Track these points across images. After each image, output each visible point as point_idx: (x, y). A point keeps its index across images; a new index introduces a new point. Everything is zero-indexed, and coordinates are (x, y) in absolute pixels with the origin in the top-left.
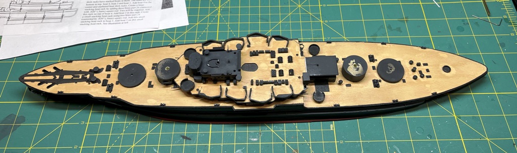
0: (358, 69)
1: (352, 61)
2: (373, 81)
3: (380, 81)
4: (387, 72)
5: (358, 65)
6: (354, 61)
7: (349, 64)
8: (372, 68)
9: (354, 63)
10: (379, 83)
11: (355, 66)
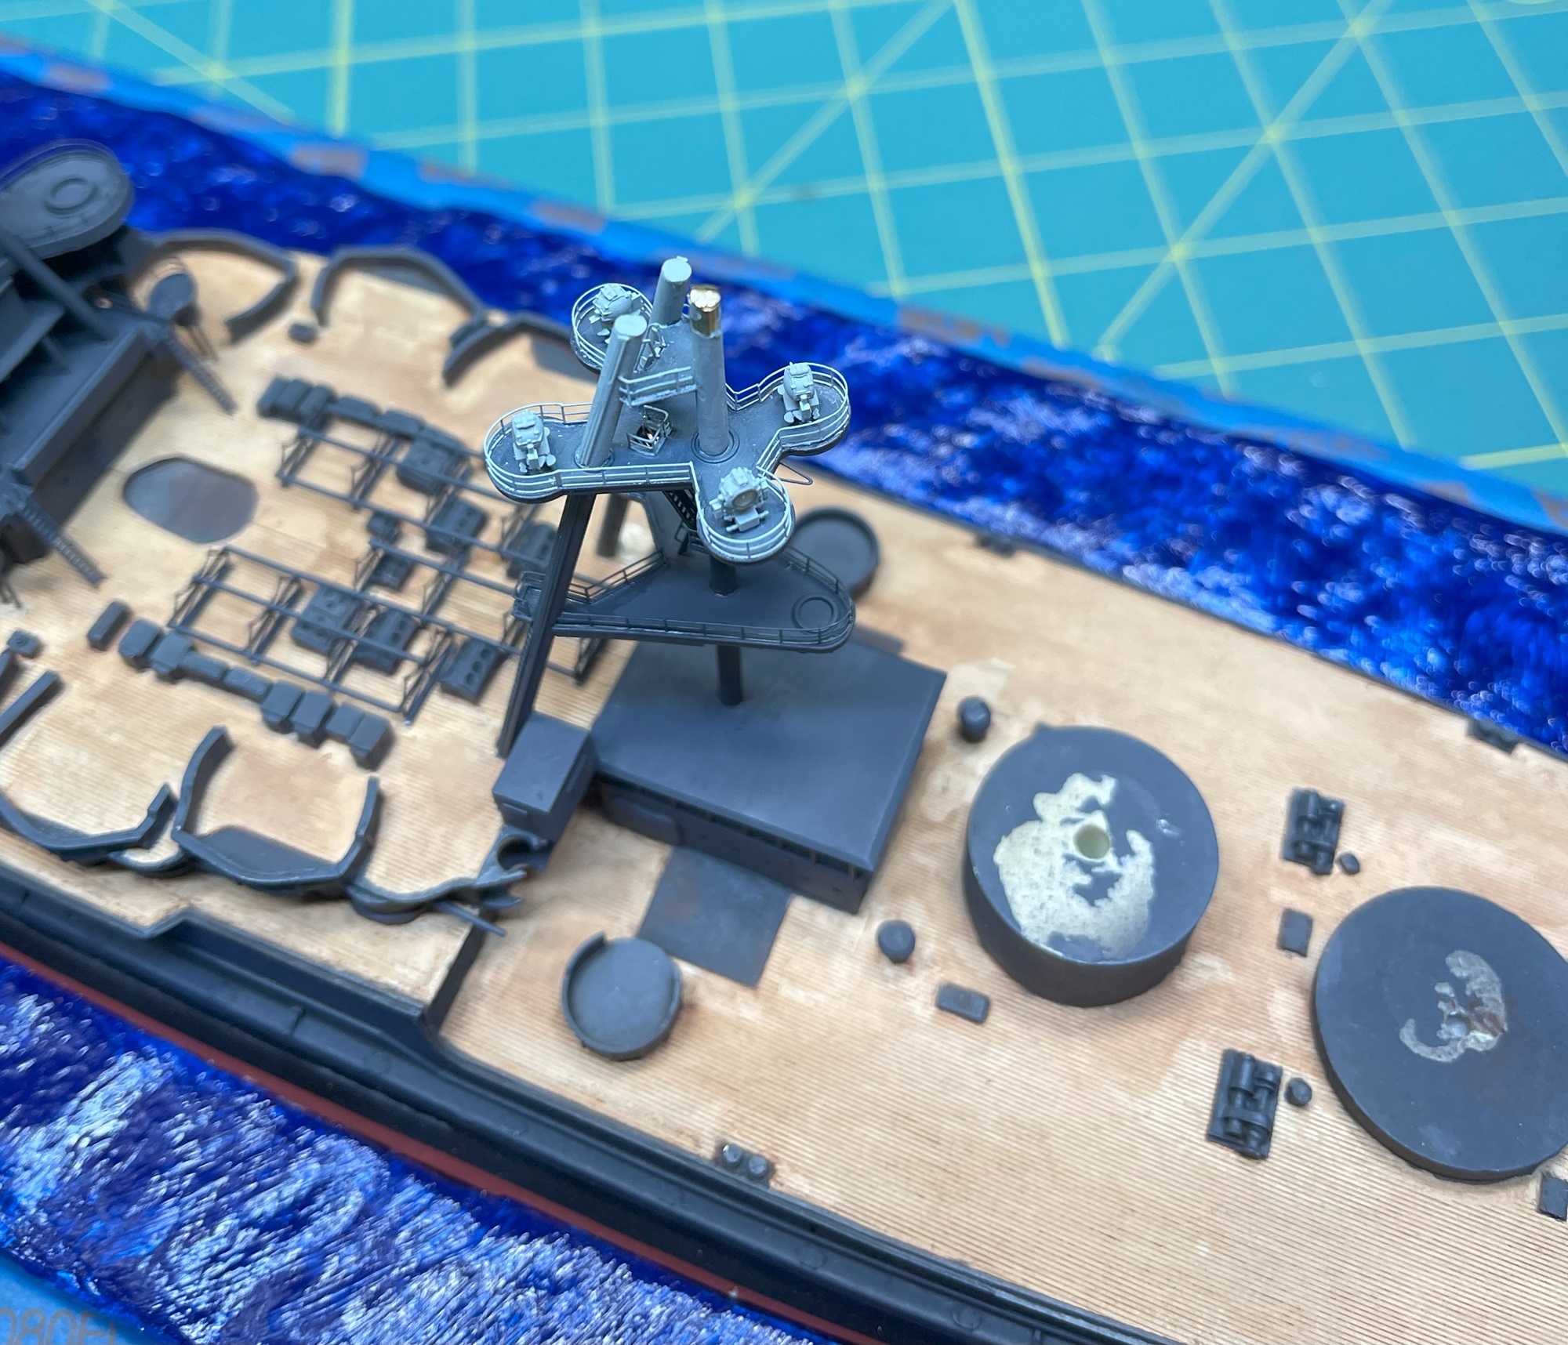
0: (1097, 889)
1: (1080, 787)
2: (1233, 1062)
3: (1299, 1098)
4: (1408, 1036)
5: (1124, 850)
6: (1105, 791)
7: (1043, 803)
8: (1274, 926)
9: (1091, 806)
10: (1284, 1112)
11: (1088, 840)
